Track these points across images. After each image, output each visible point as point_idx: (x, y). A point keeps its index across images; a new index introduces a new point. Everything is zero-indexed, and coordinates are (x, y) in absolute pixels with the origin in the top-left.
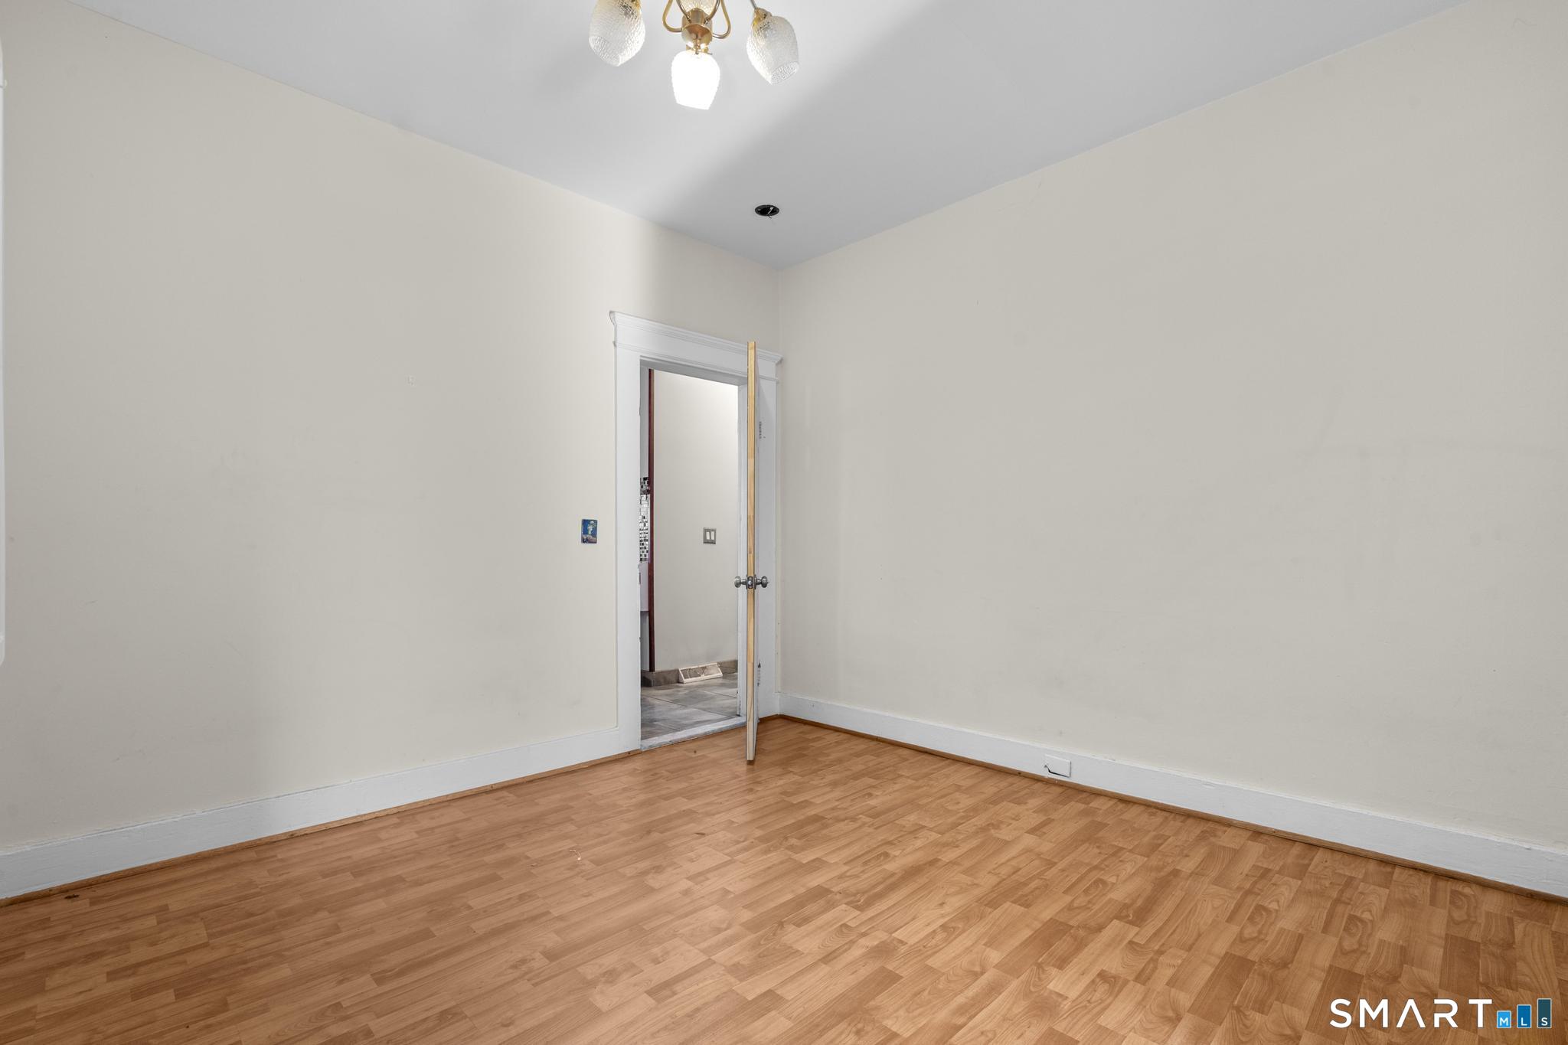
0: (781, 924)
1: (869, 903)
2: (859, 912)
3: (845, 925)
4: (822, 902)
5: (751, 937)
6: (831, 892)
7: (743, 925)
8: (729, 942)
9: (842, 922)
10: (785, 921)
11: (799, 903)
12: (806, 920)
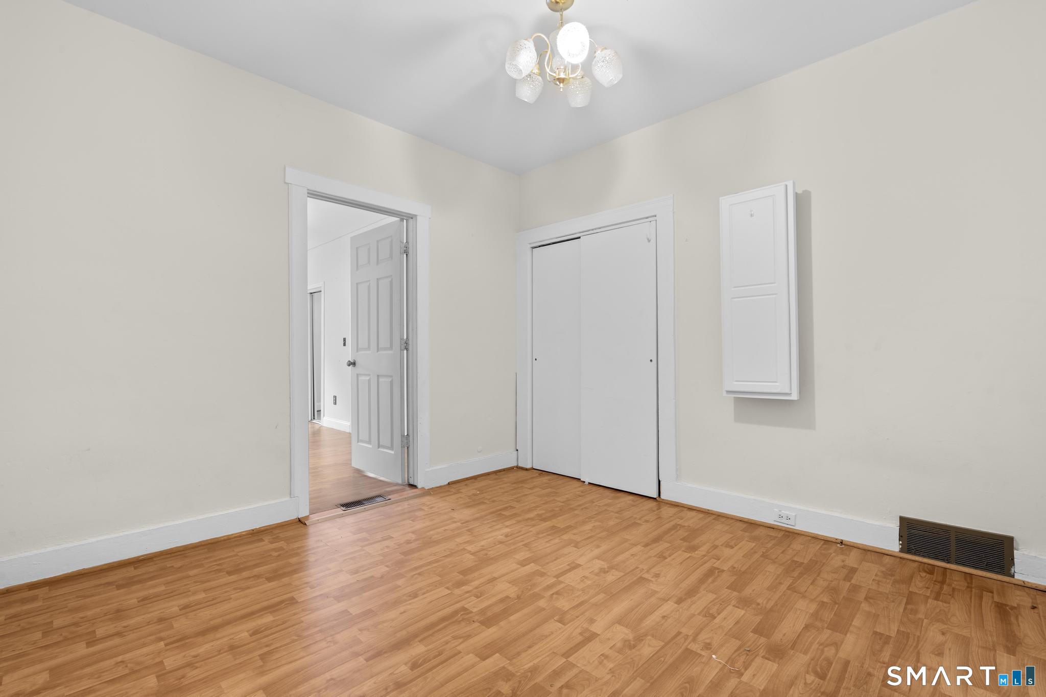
0: (518, 597)
1: (456, 612)
2: (465, 606)
3: (477, 597)
4: (489, 614)
5: (537, 590)
6: (479, 622)
7: (543, 597)
8: (549, 587)
9: (480, 599)
10: (516, 599)
11: (506, 613)
12: (502, 600)
